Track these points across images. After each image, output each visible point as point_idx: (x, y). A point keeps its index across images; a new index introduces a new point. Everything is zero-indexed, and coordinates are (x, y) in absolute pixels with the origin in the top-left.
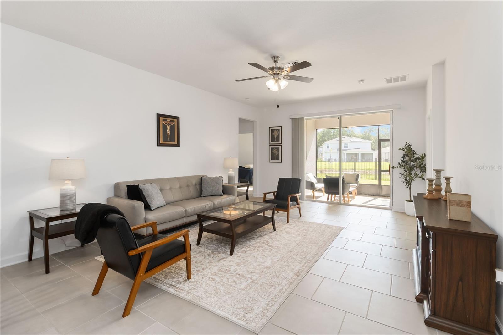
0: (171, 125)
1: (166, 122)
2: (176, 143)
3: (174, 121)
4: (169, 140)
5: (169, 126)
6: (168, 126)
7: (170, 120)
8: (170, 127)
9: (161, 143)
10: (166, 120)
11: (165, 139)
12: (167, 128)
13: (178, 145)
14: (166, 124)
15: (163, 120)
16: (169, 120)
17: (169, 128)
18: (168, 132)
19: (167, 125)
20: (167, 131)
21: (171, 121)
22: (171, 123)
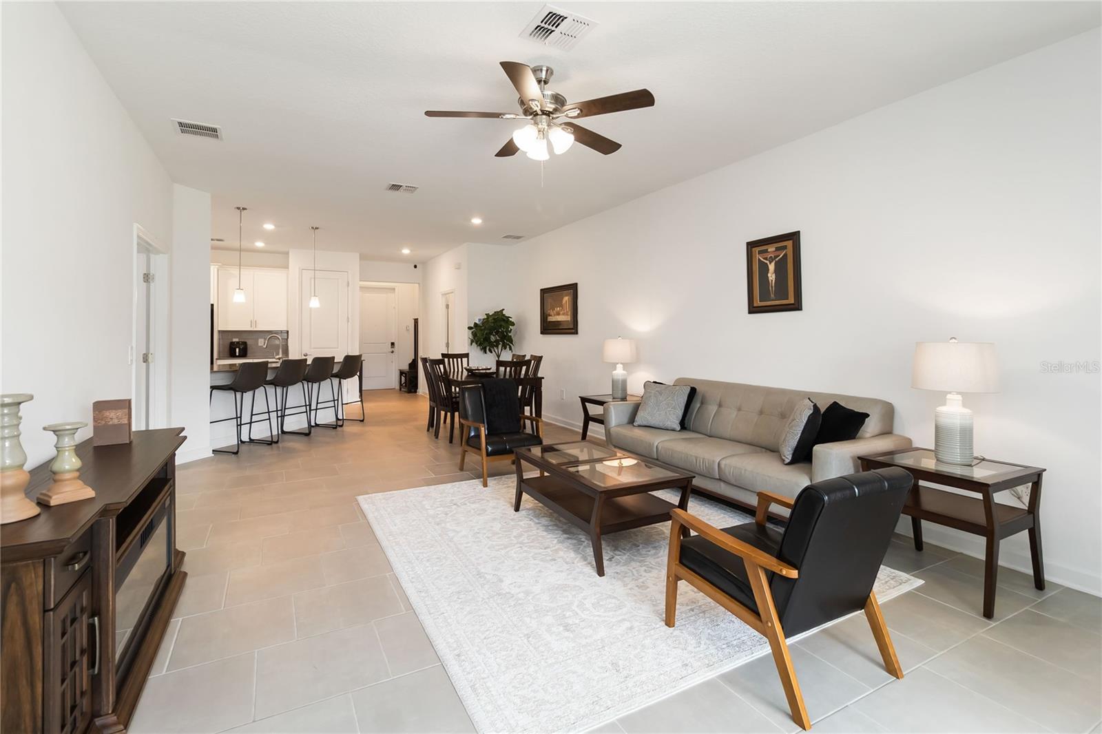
0: (777, 259)
1: (765, 255)
2: (791, 300)
3: (785, 248)
4: (772, 296)
5: (773, 264)
6: (770, 263)
7: (776, 248)
8: (775, 264)
9: (755, 305)
10: (766, 251)
11: (764, 295)
12: (768, 270)
13: (797, 306)
14: (766, 259)
15: (760, 252)
16: (771, 249)
17: (772, 267)
18: (770, 278)
19: (768, 262)
20: (769, 275)
21: (778, 249)
22: (777, 253)
